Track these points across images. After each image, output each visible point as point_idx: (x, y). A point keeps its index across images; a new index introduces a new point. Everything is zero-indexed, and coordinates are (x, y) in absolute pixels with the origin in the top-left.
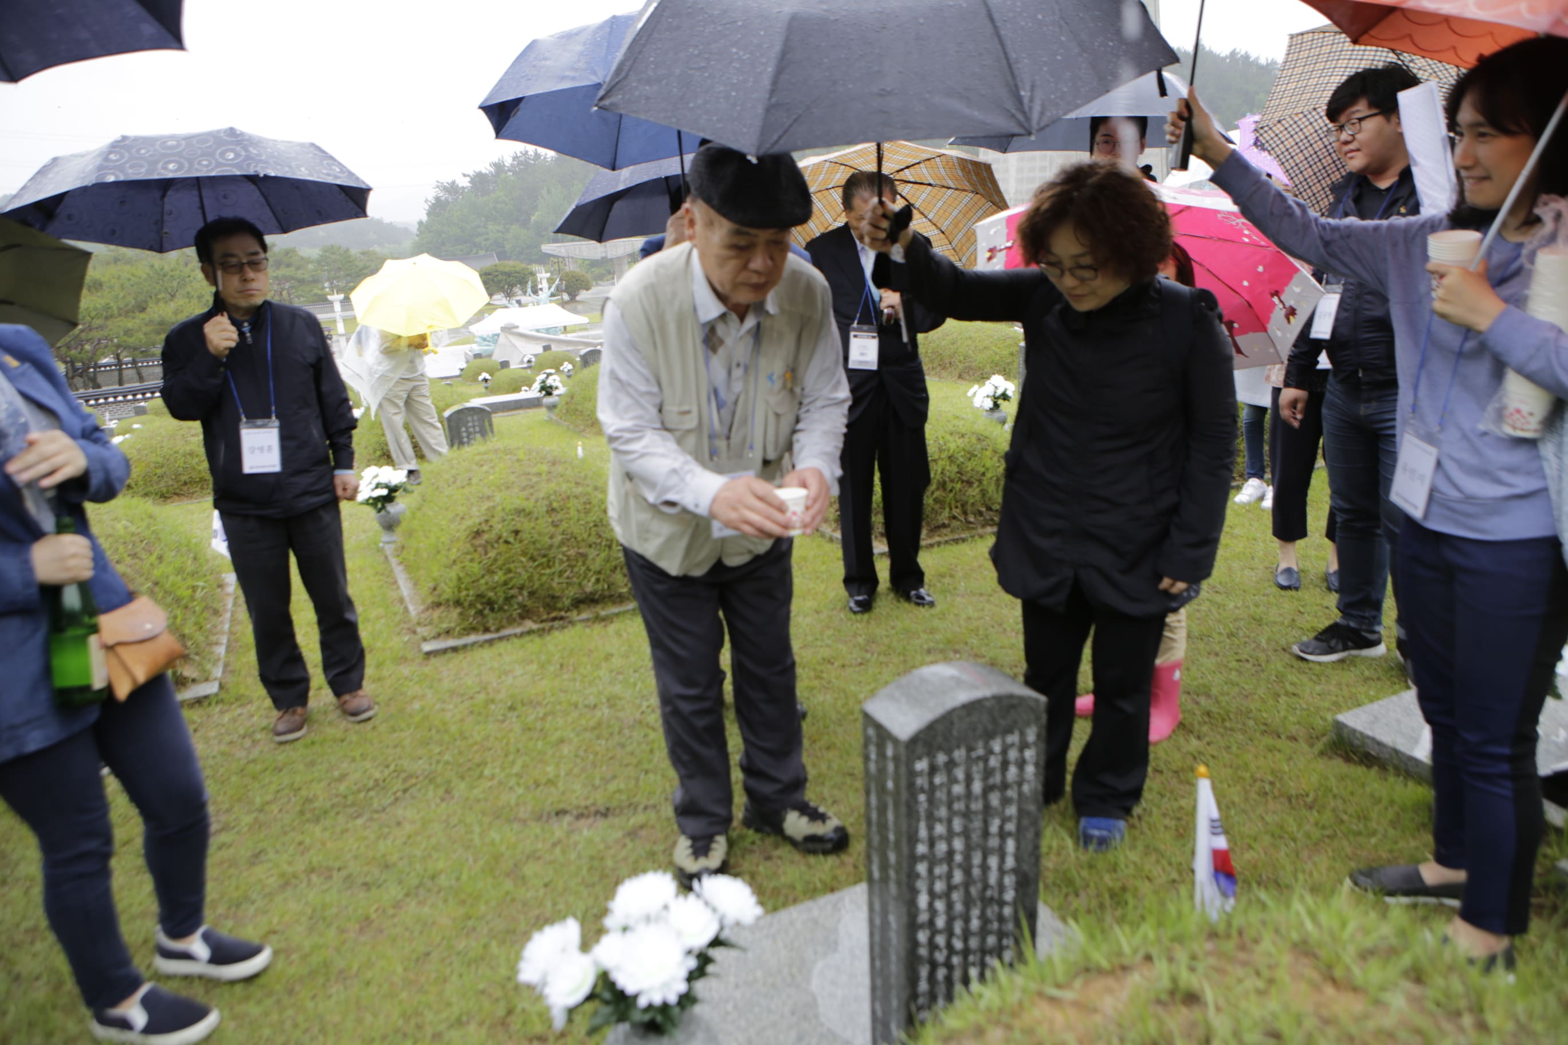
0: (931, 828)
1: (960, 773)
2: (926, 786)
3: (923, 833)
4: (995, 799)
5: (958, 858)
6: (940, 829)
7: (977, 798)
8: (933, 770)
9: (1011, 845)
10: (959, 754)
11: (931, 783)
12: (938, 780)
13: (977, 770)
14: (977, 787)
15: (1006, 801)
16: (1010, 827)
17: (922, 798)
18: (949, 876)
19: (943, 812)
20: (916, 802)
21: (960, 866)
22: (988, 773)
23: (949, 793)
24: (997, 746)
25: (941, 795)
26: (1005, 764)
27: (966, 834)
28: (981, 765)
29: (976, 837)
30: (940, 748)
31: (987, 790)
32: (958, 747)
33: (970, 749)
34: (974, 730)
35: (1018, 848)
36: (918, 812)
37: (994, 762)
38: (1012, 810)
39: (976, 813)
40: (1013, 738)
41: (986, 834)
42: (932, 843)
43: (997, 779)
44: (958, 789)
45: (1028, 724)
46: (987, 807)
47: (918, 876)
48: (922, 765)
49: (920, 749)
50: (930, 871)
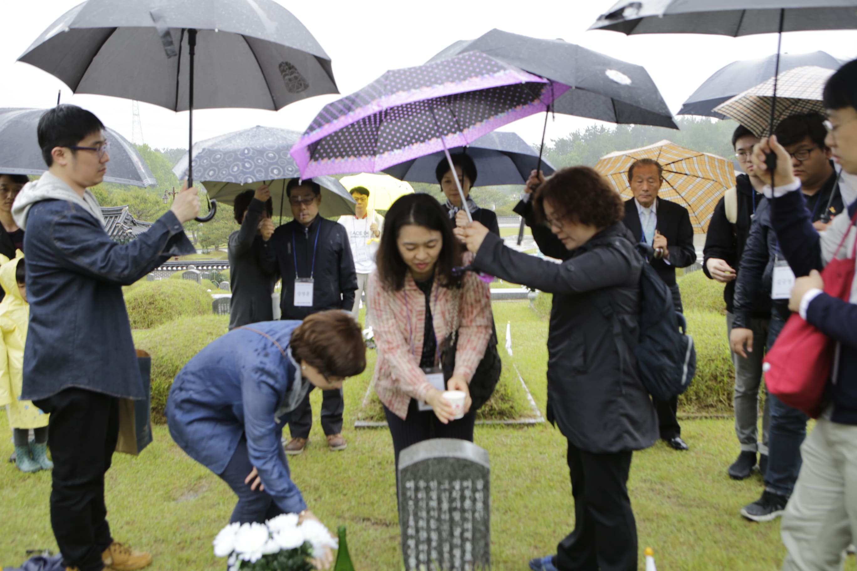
0: (416, 522)
1: (434, 495)
2: (413, 497)
3: (412, 523)
4: (457, 516)
5: (434, 544)
6: (422, 523)
7: (445, 512)
8: (417, 489)
9: (468, 546)
10: (433, 484)
11: (416, 496)
12: (420, 495)
13: (445, 496)
14: (445, 506)
15: (464, 519)
16: (468, 535)
17: (411, 503)
18: (429, 553)
19: (424, 514)
20: (407, 504)
21: (435, 548)
22: (451, 500)
23: (427, 504)
24: (457, 485)
25: (423, 504)
26: (463, 498)
27: (439, 530)
28: (447, 494)
29: (445, 535)
30: (421, 478)
31: (451, 510)
32: (433, 480)
33: (440, 483)
34: (442, 473)
35: (473, 549)
36: (408, 511)
37: (456, 494)
38: (469, 526)
39: (445, 520)
40: (468, 484)
41: (451, 534)
42: (417, 530)
43: (458, 504)
44: (434, 504)
45: (478, 478)
46: (452, 519)
47: (409, 547)
48: (410, 484)
49: (408, 475)
50: (417, 546)
